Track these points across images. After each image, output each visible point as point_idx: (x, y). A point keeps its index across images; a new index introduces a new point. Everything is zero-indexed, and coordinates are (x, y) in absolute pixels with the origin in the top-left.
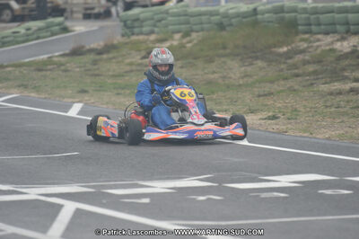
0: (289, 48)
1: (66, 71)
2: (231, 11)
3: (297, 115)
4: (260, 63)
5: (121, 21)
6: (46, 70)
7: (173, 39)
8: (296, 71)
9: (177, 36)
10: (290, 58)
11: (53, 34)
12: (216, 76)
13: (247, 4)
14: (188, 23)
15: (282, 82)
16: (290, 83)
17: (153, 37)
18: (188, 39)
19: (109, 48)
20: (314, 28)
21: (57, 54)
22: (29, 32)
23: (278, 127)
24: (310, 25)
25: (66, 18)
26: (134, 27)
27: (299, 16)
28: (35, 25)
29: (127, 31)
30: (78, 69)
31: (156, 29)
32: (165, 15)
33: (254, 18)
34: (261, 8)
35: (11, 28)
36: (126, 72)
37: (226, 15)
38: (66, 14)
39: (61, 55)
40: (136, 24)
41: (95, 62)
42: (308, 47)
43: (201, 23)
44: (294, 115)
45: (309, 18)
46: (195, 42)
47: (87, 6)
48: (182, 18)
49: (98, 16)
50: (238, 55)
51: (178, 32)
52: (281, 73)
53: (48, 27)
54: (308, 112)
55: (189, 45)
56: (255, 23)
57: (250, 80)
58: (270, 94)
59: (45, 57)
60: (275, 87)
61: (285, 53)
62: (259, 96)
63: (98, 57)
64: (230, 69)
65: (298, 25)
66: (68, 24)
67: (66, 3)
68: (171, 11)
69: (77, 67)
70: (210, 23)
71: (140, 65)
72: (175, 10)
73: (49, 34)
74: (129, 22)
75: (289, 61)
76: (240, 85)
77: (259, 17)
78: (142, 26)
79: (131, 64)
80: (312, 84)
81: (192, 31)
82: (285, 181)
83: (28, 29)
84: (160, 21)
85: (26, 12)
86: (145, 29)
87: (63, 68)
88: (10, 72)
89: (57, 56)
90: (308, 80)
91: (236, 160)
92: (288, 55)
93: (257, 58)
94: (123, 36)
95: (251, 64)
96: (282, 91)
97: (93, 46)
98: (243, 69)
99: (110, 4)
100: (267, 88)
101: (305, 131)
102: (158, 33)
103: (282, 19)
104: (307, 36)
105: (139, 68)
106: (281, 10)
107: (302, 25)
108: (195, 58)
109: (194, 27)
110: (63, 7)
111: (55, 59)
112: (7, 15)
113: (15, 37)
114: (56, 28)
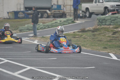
19: (96, 30)
22: (61, 22)
26: (102, 22)
31: (112, 23)
73: (68, 23)
86: (107, 23)
112: (46, 15)
113: (56, 24)
114: (70, 21)
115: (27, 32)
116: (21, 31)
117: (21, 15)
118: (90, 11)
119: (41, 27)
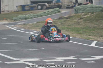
7: (88, 15)
9: (90, 14)
11: (56, 13)
12: (97, 25)
14: (93, 10)
17: (83, 14)
18: (93, 14)
19: (70, 17)
21: (55, 19)
22: (49, 12)
26: (78, 11)
29: (76, 12)
31: (84, 12)
32: (86, 8)
36: (72, 24)
39: (56, 19)
40: (79, 10)
41: (65, 21)
48: (91, 8)
51: (90, 12)
53: (54, 11)
55: (93, 16)
63: (66, 20)
66: (60, 10)
68: (88, 7)
69: (59, 23)
70: (99, 10)
71: (77, 22)
73: (54, 13)
78: (80, 11)
79: (75, 22)
81: (94, 12)
84: (85, 9)
85: (50, 7)
86: (81, 12)
87: (55, 23)
88: (40, 24)
94: (75, 14)
97: (66, 16)
99: (74, 4)
102: (84, 13)
110: (61, 5)
112: (45, 7)
113: (44, 14)
114: (57, 11)
115: (19, 21)
116: (15, 20)
117: (27, 8)
118: (79, 2)
119: (31, 16)
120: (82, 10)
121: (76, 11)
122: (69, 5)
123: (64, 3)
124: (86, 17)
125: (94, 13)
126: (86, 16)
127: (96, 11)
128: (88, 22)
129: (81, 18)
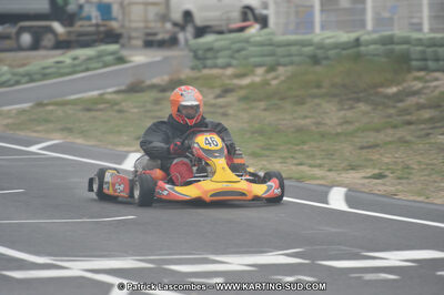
0: (400, 88)
1: (120, 111)
2: (328, 41)
3: (410, 174)
4: (363, 107)
5: (191, 50)
6: (97, 110)
7: (255, 75)
8: (408, 117)
9: (260, 71)
10: (401, 101)
11: (106, 65)
12: (308, 121)
13: (348, 32)
14: (272, 54)
15: (390, 131)
16: (401, 133)
17: (229, 71)
18: (274, 74)
20: (431, 64)
21: (110, 90)
22: (76, 62)
23: (385, 188)
24: (425, 60)
25: (123, 46)
26: (206, 59)
27: (412, 48)
28: (83, 53)
29: (198, 63)
30: (136, 110)
31: (234, 62)
32: (245, 45)
33: (355, 50)
34: (365, 38)
35: (53, 56)
37: (321, 46)
38: (122, 41)
39: (115, 92)
40: (209, 55)
41: (157, 102)
42: (424, 88)
43: (290, 55)
44: (405, 173)
45: (424, 52)
46: (282, 78)
47: (149, 31)
48: (266, 48)
49: (162, 44)
50: (335, 96)
51: (260, 65)
52: (390, 120)
53: (99, 56)
54: (423, 170)
55: (274, 82)
56: (358, 57)
57: (351, 128)
58: (376, 146)
59: (95, 93)
60: (381, 137)
61: (395, 95)
62: (362, 148)
63: (161, 95)
64: (326, 113)
65: (411, 60)
66: (124, 53)
67: (123, 26)
68: (252, 40)
69: (135, 107)
70: (300, 55)
71: (213, 105)
72: (258, 39)
73: (100, 65)
74: (200, 53)
75: (400, 105)
76: (338, 134)
77: (363, 49)
78: (216, 58)
80: (428, 134)
81: (279, 64)
82: (395, 258)
83: (75, 59)
84: (238, 51)
85: (73, 38)
86: (220, 61)
87: (117, 108)
88: (51, 111)
89: (110, 93)
90: (423, 129)
91: (334, 230)
92: (398, 98)
93: (358, 100)
94: (193, 68)
95: (351, 108)
96: (390, 142)
97: (156, 81)
98: (342, 113)
99: (177, 29)
100: (372, 138)
101: (420, 194)
102: (236, 67)
103: (392, 51)
104: (422, 74)
105: (212, 110)
106: (390, 41)
107: (417, 60)
108: (283, 99)
109: (282, 60)
110: (119, 31)
111: (108, 97)
112: (49, 40)
113: (58, 68)
114: (109, 58)
118: (199, 22)
119: (3, 79)
120: (227, 53)
121: (196, 57)
122: (155, 34)
123: (127, 24)
124: (248, 86)
125: (281, 70)
126: (246, 81)
127: (287, 60)
128: (262, 105)
129: (226, 91)
